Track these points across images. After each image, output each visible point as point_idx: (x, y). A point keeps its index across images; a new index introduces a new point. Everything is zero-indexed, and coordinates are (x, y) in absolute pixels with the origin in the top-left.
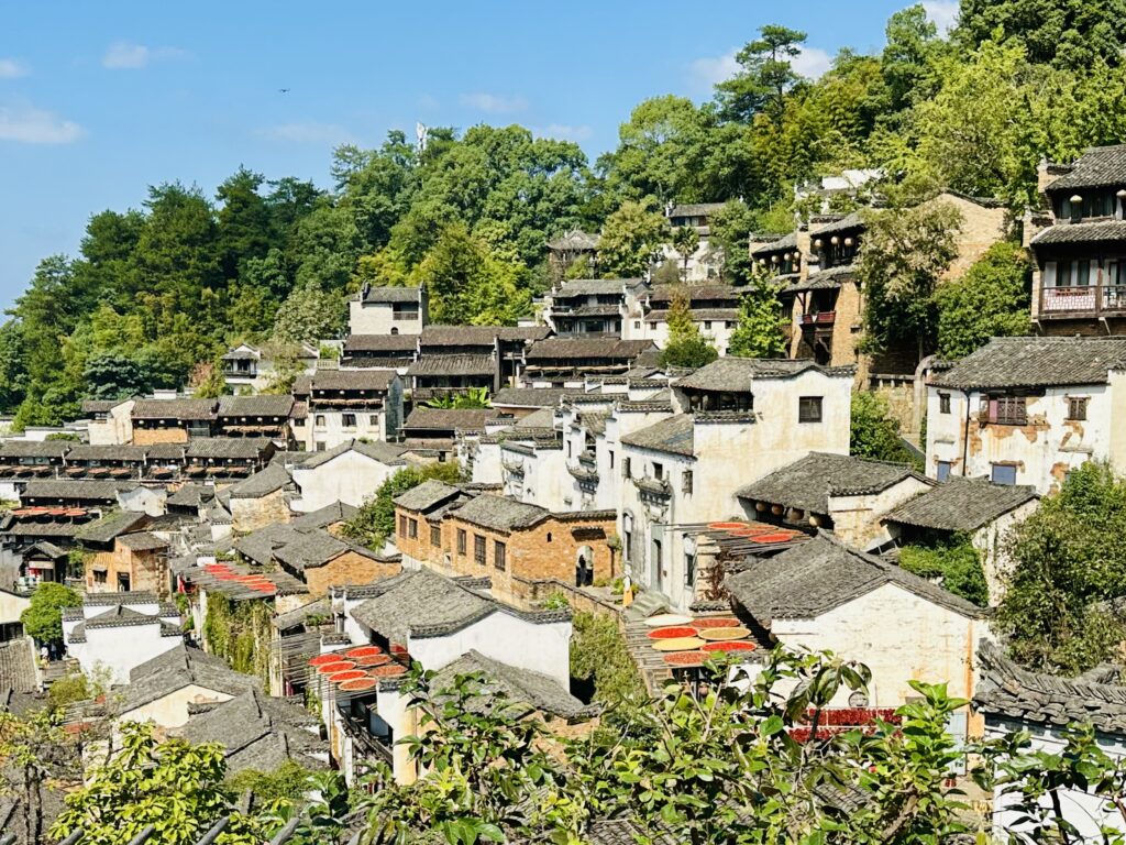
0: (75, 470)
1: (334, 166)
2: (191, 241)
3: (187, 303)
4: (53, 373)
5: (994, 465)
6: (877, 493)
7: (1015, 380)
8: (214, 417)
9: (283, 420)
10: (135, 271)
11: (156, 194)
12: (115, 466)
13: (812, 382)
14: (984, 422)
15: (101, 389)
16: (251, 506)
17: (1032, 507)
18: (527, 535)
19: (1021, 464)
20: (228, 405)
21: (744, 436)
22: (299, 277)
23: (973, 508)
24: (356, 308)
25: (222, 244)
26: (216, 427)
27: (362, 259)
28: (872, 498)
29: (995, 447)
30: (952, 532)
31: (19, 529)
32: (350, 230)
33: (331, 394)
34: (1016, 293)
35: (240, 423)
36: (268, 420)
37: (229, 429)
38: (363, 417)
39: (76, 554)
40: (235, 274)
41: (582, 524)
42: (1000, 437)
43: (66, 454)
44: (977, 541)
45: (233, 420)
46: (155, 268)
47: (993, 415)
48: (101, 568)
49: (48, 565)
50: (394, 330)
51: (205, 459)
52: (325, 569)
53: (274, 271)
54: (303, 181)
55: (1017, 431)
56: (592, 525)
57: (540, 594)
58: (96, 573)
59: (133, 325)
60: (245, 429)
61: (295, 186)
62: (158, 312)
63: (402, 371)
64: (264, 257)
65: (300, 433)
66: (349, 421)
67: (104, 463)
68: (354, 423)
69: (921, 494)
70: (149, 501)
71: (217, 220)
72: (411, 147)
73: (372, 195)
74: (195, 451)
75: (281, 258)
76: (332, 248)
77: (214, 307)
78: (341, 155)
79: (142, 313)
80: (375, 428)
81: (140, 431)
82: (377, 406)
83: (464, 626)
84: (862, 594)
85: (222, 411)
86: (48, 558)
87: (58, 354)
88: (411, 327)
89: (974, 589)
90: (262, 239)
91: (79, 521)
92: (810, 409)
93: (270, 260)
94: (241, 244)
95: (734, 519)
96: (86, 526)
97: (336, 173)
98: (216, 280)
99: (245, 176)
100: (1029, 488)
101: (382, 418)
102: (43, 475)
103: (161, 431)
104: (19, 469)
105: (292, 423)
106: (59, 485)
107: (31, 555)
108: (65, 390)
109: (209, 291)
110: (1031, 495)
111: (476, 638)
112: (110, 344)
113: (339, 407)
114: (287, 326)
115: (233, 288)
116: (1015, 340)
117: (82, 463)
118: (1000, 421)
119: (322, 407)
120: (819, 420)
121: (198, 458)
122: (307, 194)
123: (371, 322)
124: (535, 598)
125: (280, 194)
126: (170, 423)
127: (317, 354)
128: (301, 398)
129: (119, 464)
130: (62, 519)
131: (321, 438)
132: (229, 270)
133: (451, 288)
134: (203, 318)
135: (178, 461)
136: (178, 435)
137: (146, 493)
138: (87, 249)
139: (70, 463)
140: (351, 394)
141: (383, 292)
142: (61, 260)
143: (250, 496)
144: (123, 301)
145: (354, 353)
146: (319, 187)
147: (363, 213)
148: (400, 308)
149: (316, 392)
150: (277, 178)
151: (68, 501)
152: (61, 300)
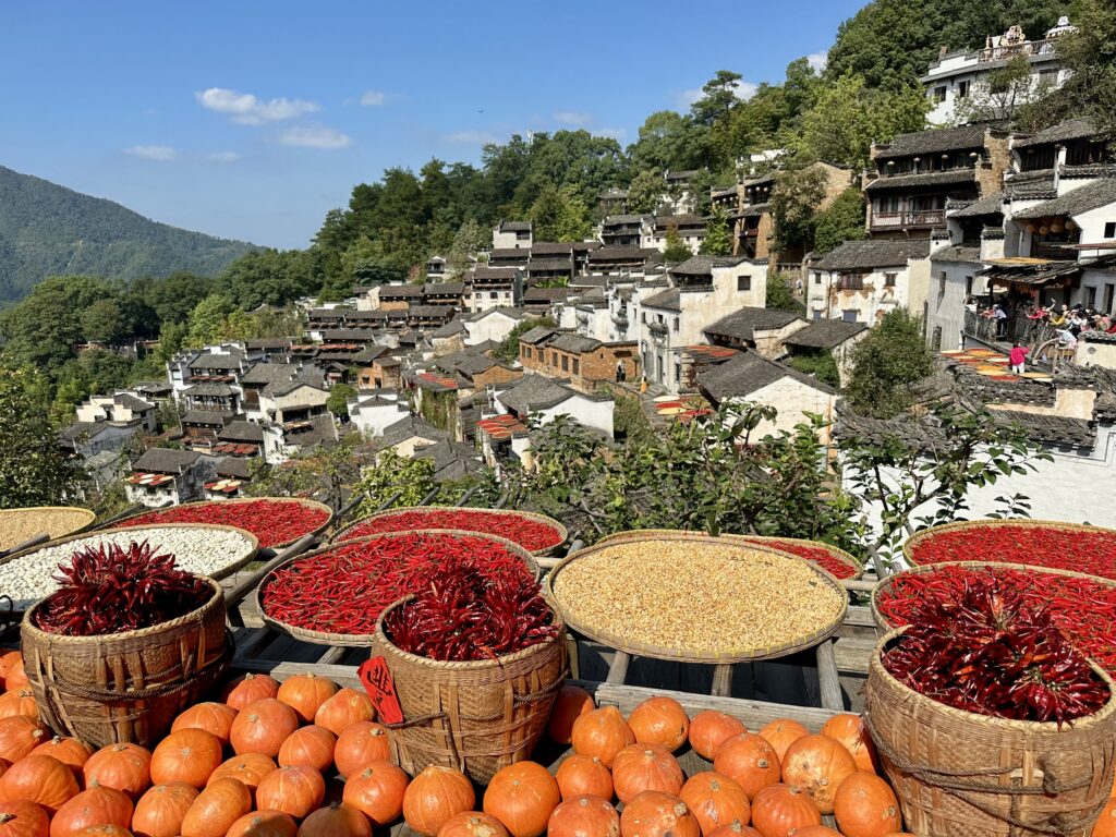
0: (351, 324)
1: (483, 155)
2: (407, 199)
3: (406, 233)
4: (337, 273)
5: (845, 311)
6: (780, 328)
7: (857, 264)
8: (422, 294)
9: (459, 296)
10: (378, 216)
11: (388, 173)
12: (372, 321)
13: (746, 268)
14: (840, 288)
15: (362, 281)
16: (443, 342)
17: (865, 334)
18: (590, 355)
19: (859, 310)
20: (429, 288)
21: (707, 299)
22: (465, 217)
23: (833, 335)
24: (496, 234)
26: (424, 300)
27: (499, 207)
28: (777, 331)
29: (845, 302)
30: (821, 348)
31: (323, 356)
32: (491, 191)
33: (484, 281)
34: (858, 217)
35: (436, 298)
36: (451, 296)
37: (431, 301)
38: (502, 294)
39: (353, 369)
40: (431, 217)
41: (619, 349)
42: (848, 296)
43: (345, 316)
44: (835, 353)
45: (433, 296)
46: (389, 214)
47: (844, 284)
48: (366, 376)
49: (339, 375)
50: (517, 246)
51: (418, 318)
52: (483, 375)
53: (452, 215)
54: (467, 164)
55: (858, 293)
56: (625, 349)
57: (597, 387)
58: (364, 379)
59: (378, 246)
60: (439, 301)
61: (462, 167)
62: (391, 238)
63: (522, 268)
64: (446, 207)
65: (468, 303)
66: (494, 296)
67: (366, 320)
68: (497, 298)
69: (804, 328)
70: (389, 340)
71: (421, 187)
72: (525, 144)
73: (504, 171)
74: (413, 313)
75: (456, 207)
76: (483, 201)
77: (421, 236)
78: (487, 149)
80: (508, 299)
81: (384, 303)
82: (508, 288)
83: (557, 404)
84: (771, 382)
85: (426, 291)
86: (339, 371)
87: (339, 263)
88: (527, 244)
89: (833, 379)
90: (445, 197)
91: (354, 351)
92: (744, 283)
93: (450, 209)
94: (434, 200)
95: (702, 344)
96: (357, 354)
97: (484, 159)
98: (421, 221)
99: (435, 162)
100: (863, 324)
101: (512, 294)
102: (334, 327)
103: (394, 303)
104: (321, 324)
105: (464, 297)
106: (343, 332)
107: (330, 369)
108: (344, 282)
109: (417, 226)
110: (864, 327)
111: (563, 409)
112: (367, 256)
113: (488, 289)
114: (459, 245)
115: (430, 225)
116: (858, 242)
117: (354, 320)
118: (848, 287)
119: (479, 289)
120: (748, 289)
121: (415, 317)
122: (469, 171)
123: (504, 241)
124: (594, 388)
125: (454, 172)
126: (399, 299)
127: (476, 259)
128: (468, 284)
129: (373, 321)
130: (345, 351)
131: (479, 305)
132: (428, 214)
133: (547, 221)
134: (415, 241)
135: (404, 319)
136: (403, 305)
137: (388, 336)
138: (352, 205)
139: (348, 320)
140: (495, 281)
141: (511, 225)
142: (339, 211)
143: (442, 337)
144: (372, 233)
145: (496, 259)
146: (475, 167)
147: (499, 181)
148: (521, 233)
149: (476, 280)
150: (453, 163)
151: (348, 341)
152: (340, 233)
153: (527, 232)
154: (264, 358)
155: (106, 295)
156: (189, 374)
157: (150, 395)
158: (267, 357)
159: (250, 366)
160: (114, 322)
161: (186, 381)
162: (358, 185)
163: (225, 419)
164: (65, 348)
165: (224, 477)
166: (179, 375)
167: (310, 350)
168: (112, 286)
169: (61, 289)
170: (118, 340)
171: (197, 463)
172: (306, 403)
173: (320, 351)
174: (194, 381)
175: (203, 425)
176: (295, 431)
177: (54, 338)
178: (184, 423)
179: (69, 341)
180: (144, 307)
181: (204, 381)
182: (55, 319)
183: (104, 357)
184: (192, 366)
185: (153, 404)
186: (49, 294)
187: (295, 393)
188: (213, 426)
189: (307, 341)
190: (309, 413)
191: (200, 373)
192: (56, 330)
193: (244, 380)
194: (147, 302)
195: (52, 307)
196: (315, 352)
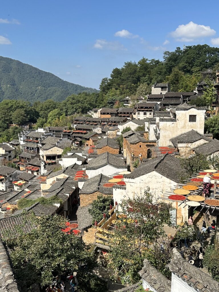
0: (88, 123)
1: (164, 56)
2: (130, 74)
3: (129, 87)
6: (192, 143)
8: (116, 112)
9: (131, 113)
10: (119, 80)
11: (126, 64)
13: (193, 111)
16: (112, 133)
20: (120, 110)
21: (173, 125)
22: (152, 81)
24: (153, 88)
25: (137, 74)
26: (117, 114)
27: (166, 77)
31: (74, 135)
32: (164, 70)
33: (142, 108)
35: (122, 114)
36: (128, 113)
37: (120, 115)
38: (148, 113)
39: (83, 141)
40: (139, 81)
41: (149, 144)
43: (86, 119)
45: (121, 113)
46: (123, 80)
48: (87, 144)
49: (78, 143)
50: (161, 93)
51: (112, 122)
52: (101, 149)
53: (147, 80)
54: (156, 59)
56: (151, 144)
58: (87, 145)
59: (118, 92)
60: (123, 115)
61: (154, 61)
62: (123, 89)
63: (159, 103)
64: (145, 76)
65: (134, 116)
66: (145, 114)
67: (93, 122)
68: (146, 115)
69: (205, 144)
70: (98, 130)
72: (182, 50)
73: (170, 62)
74: (110, 120)
75: (149, 77)
76: (160, 74)
77: (134, 88)
78: (165, 53)
79: (120, 89)
80: (151, 116)
81: (102, 115)
82: (151, 111)
83: (99, 168)
85: (119, 111)
86: (78, 141)
87: (103, 98)
88: (164, 92)
90: (145, 73)
91: (85, 134)
92: (193, 118)
93: (146, 77)
94: (141, 74)
96: (86, 135)
97: (164, 57)
98: (135, 83)
99: (144, 59)
101: (152, 113)
102: (82, 124)
103: (106, 115)
104: (78, 122)
105: (133, 114)
106: (85, 126)
107: (76, 140)
109: (133, 84)
111: (102, 171)
112: (113, 96)
113: (143, 111)
114: (139, 92)
115: (139, 84)
117: (89, 121)
119: (139, 111)
120: (195, 121)
121: (111, 121)
122: (158, 62)
123: (156, 91)
125: (151, 63)
126: (108, 114)
127: (144, 98)
128: (135, 108)
129: (96, 122)
130: (82, 133)
131: (139, 117)
132: (138, 79)
133: (175, 83)
134: (132, 90)
135: (107, 122)
136: (109, 116)
137: (99, 128)
138: (112, 76)
139: (87, 121)
140: (146, 108)
141: (160, 84)
142: (107, 78)
143: (112, 130)
144: (117, 87)
145: (150, 99)
146: (160, 61)
147: (168, 66)
148: (163, 88)
149: (139, 107)
150: (151, 59)
151: (84, 130)
152: (106, 87)
153: (166, 87)
154: (52, 135)
155: (22, 107)
156: (26, 139)
157: (13, 145)
158: (53, 134)
159: (45, 137)
160: (22, 116)
161: (24, 141)
162: (114, 68)
163: (32, 157)
164: (6, 125)
165: (21, 179)
166: (22, 139)
167: (70, 132)
168: (25, 104)
169: (7, 104)
170: (23, 123)
171: (14, 173)
172: (55, 153)
173: (73, 133)
174: (27, 142)
175: (25, 158)
176: (49, 164)
177: (3, 121)
178: (20, 157)
179: (7, 122)
180: (36, 112)
181: (30, 142)
182: (4, 114)
183: (17, 129)
184: (27, 136)
185: (14, 148)
186: (3, 106)
187: (51, 149)
188: (28, 159)
189: (70, 128)
190: (56, 158)
191: (29, 138)
192: (3, 118)
193: (42, 142)
194: (37, 110)
195: (3, 110)
196: (72, 133)
